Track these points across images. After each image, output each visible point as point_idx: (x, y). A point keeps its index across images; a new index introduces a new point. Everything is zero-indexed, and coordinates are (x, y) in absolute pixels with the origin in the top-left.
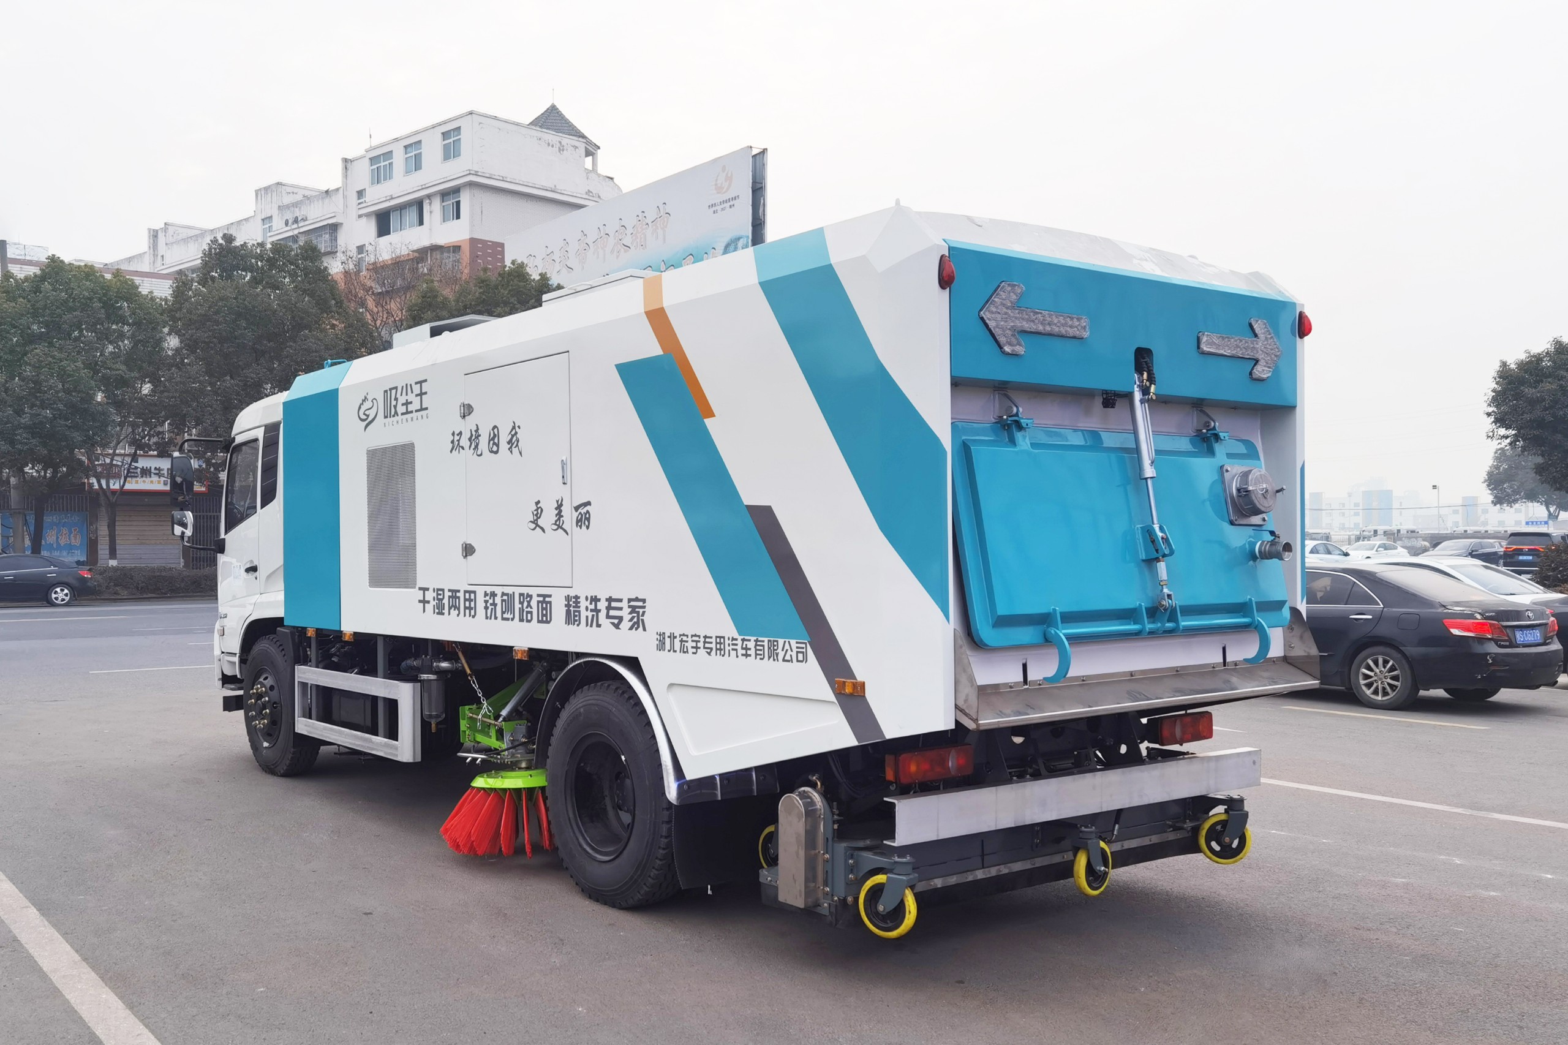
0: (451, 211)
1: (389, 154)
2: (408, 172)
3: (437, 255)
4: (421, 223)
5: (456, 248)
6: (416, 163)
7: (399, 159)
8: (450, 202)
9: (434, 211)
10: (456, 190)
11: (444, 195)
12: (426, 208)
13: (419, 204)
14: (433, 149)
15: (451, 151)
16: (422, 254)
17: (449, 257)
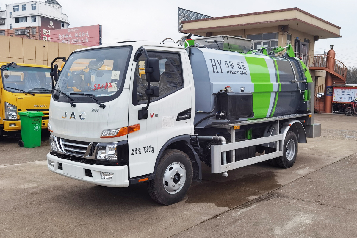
1: (18, 6)
3: (30, 28)
4: (26, 21)
6: (25, 9)
7: (21, 8)
8: (34, 18)
12: (28, 19)
13: (26, 17)
14: (29, 7)
15: (34, 8)
16: (27, 28)
17: (34, 29)
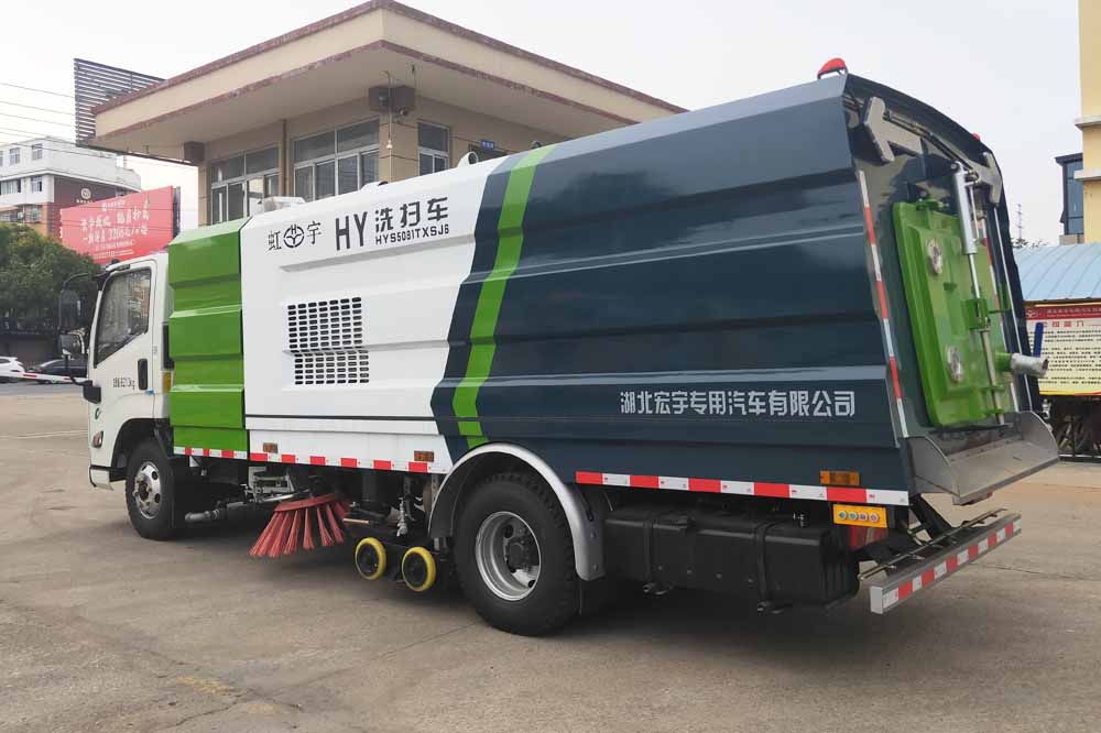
0: (37, 186)
2: (12, 163)
3: (28, 208)
4: (19, 191)
5: (40, 206)
6: (16, 159)
7: (6, 156)
8: (36, 182)
9: (26, 185)
10: (40, 176)
11: (32, 178)
12: (22, 183)
13: (19, 181)
14: (26, 153)
15: (37, 156)
16: (20, 208)
17: (35, 210)
